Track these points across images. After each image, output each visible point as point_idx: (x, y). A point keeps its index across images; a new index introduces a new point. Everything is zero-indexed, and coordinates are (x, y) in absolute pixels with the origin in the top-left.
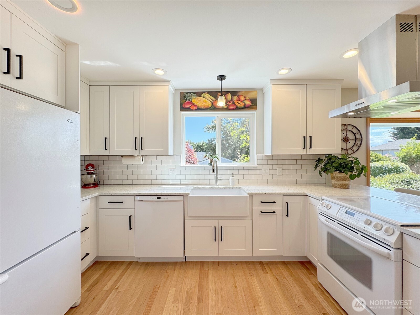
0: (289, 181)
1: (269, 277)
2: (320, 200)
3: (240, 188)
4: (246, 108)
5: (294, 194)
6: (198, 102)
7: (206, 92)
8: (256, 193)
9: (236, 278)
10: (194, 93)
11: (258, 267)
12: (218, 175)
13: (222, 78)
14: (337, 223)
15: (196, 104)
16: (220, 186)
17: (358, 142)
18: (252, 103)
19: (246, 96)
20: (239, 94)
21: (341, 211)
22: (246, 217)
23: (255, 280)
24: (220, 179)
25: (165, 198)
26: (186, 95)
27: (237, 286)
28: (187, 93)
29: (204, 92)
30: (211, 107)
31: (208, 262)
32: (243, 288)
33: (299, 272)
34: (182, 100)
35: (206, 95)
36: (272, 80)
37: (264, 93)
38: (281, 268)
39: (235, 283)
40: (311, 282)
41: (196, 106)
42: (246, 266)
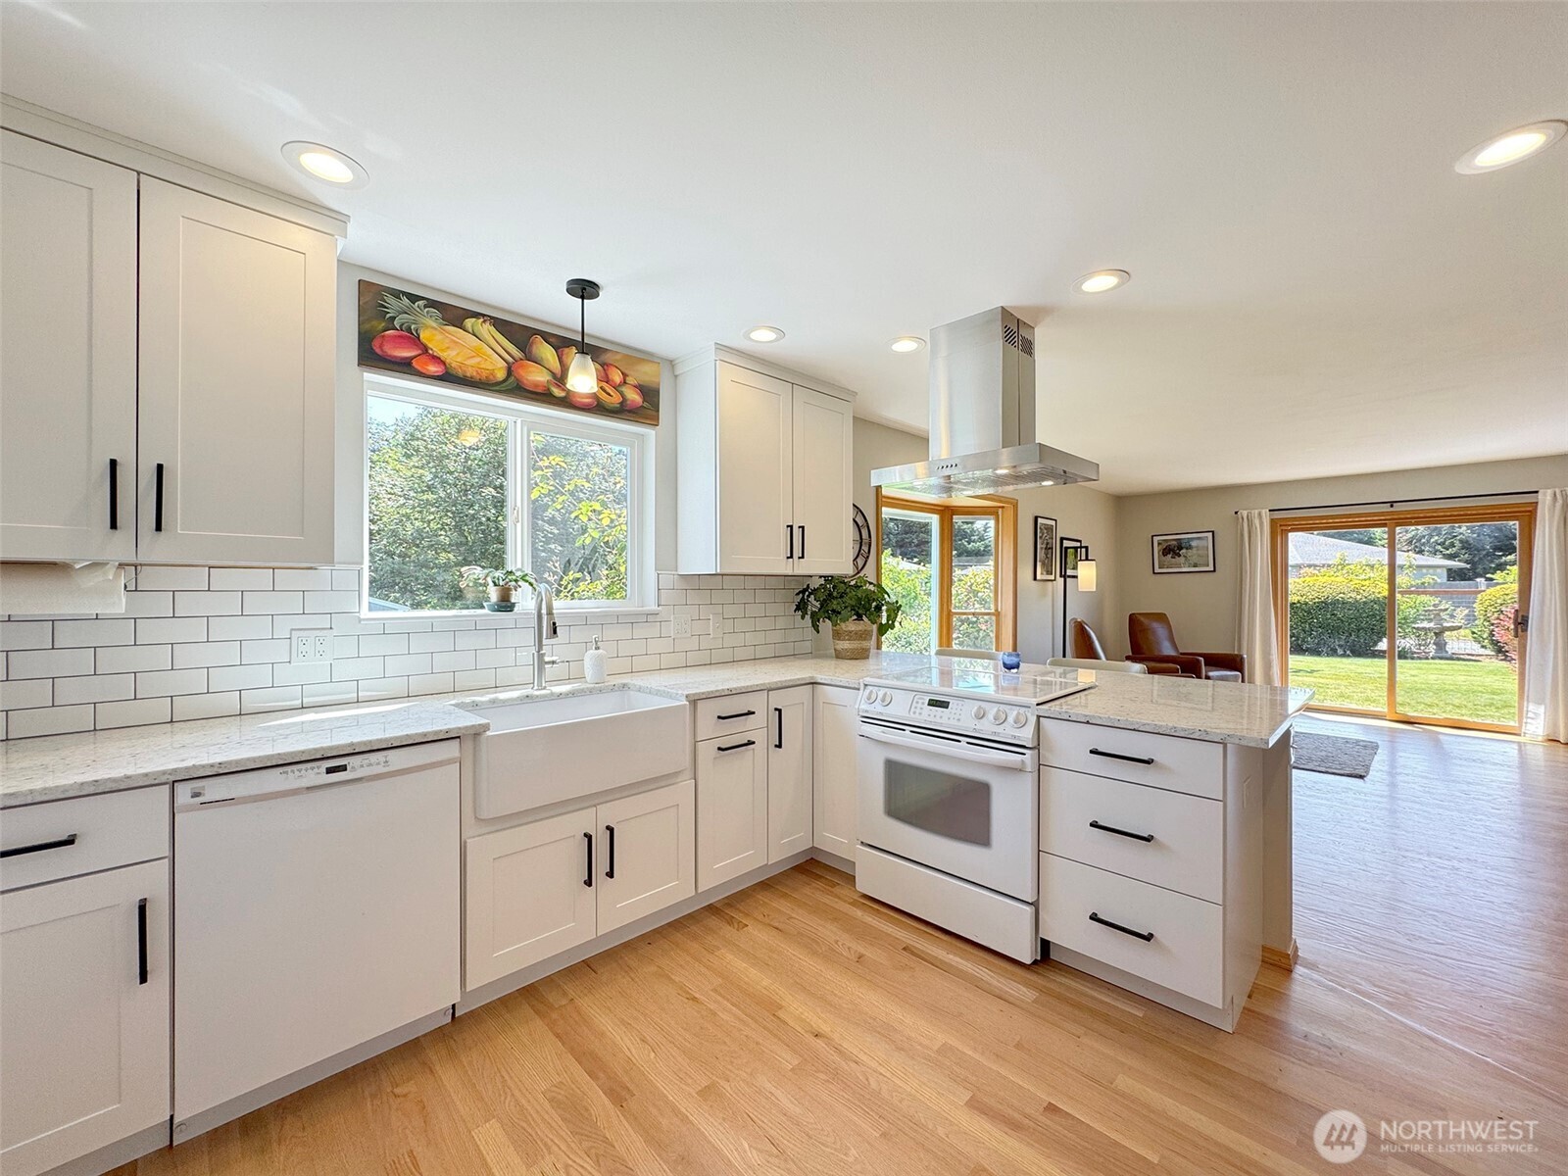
0: (740, 654)
1: (756, 934)
2: (859, 689)
3: (624, 685)
4: (630, 411)
5: (779, 685)
6: (448, 348)
7: (484, 315)
8: (709, 693)
9: (677, 979)
10: (432, 304)
11: (713, 922)
12: (544, 647)
13: (584, 289)
14: (912, 732)
15: (443, 355)
16: (557, 689)
17: (865, 548)
18: (644, 400)
19: (626, 372)
20: (606, 358)
21: (917, 702)
22: (676, 774)
23: (730, 957)
24: (553, 662)
25: (370, 765)
26: (391, 300)
27: (697, 996)
28: (397, 294)
29: (476, 315)
30: (504, 381)
31: (549, 981)
32: (715, 990)
33: (807, 890)
34: (369, 320)
35: (486, 330)
36: (720, 347)
37: (676, 376)
38: (766, 900)
39: (688, 993)
40: (845, 901)
41: (437, 359)
42: (679, 935)
